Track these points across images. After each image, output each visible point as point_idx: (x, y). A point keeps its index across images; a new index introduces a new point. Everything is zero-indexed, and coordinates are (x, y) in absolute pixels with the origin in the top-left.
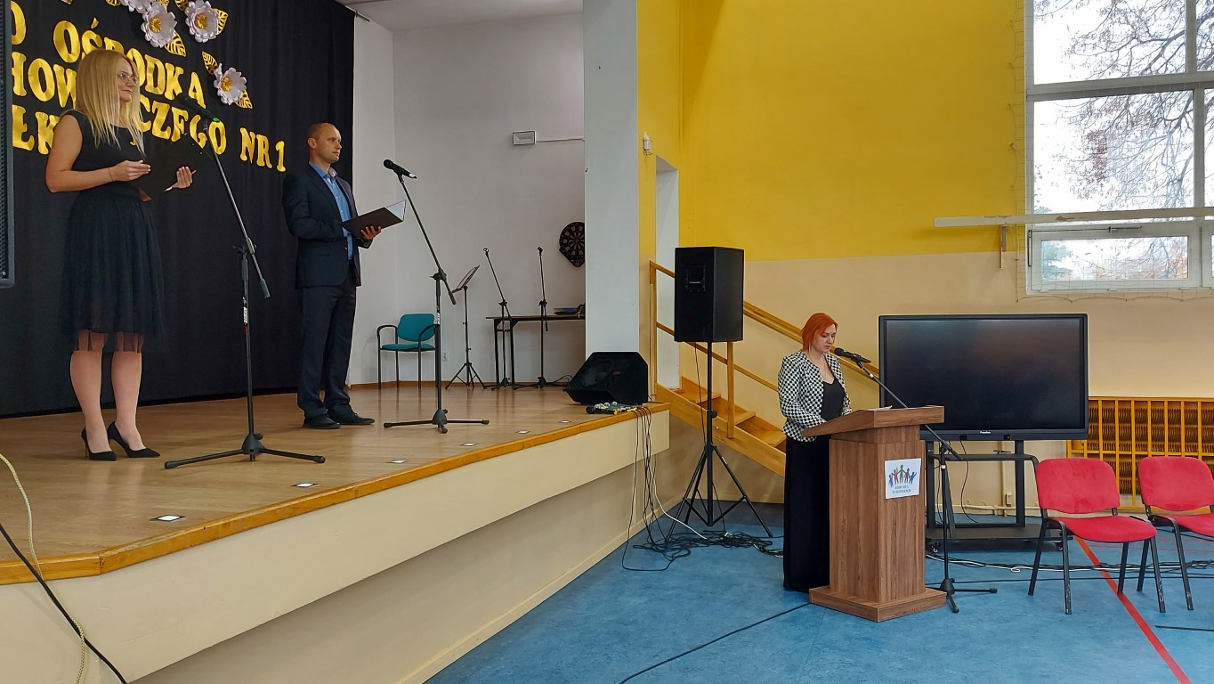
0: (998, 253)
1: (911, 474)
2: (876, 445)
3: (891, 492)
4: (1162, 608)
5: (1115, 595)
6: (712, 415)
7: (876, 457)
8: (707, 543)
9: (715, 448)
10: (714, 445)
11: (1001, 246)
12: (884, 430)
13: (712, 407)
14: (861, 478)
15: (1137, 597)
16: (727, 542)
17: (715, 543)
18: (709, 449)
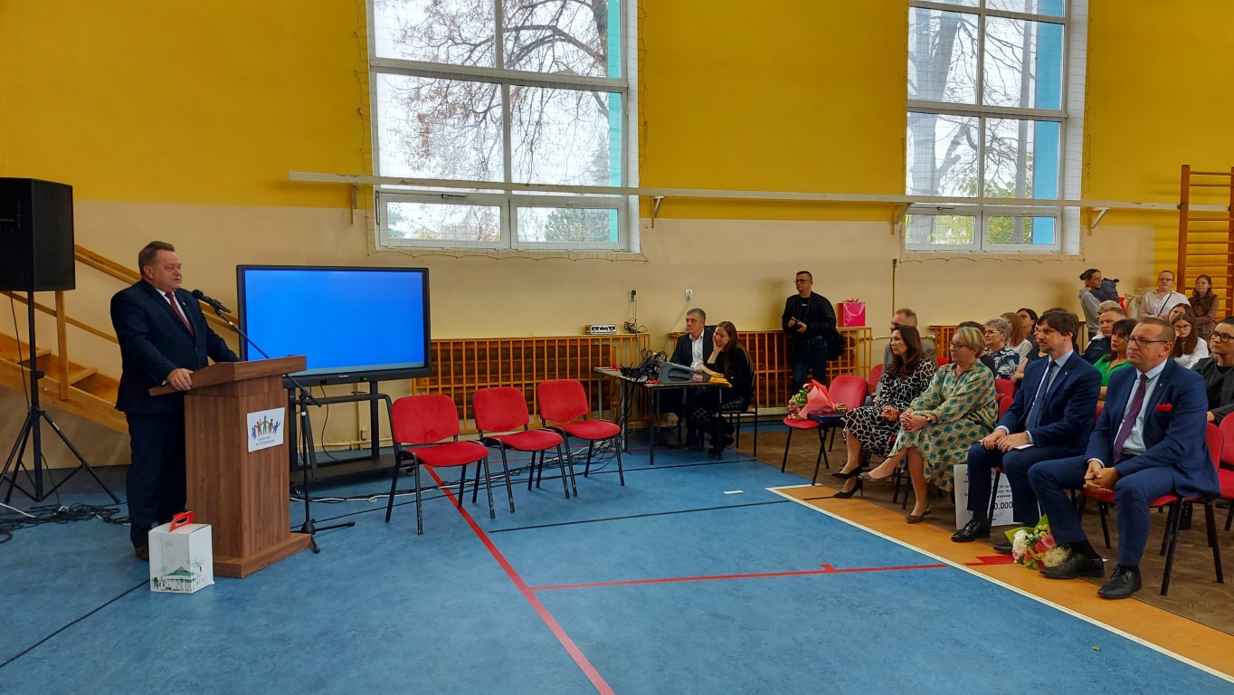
0: (349, 210)
1: (274, 424)
2: (238, 398)
3: (254, 445)
4: (493, 516)
5: (455, 509)
6: (36, 376)
7: (237, 410)
8: (36, 522)
9: (43, 413)
10: (42, 409)
11: (352, 203)
12: (245, 383)
13: (37, 366)
14: (221, 434)
15: (473, 508)
16: (61, 517)
17: (47, 520)
18: (35, 416)
